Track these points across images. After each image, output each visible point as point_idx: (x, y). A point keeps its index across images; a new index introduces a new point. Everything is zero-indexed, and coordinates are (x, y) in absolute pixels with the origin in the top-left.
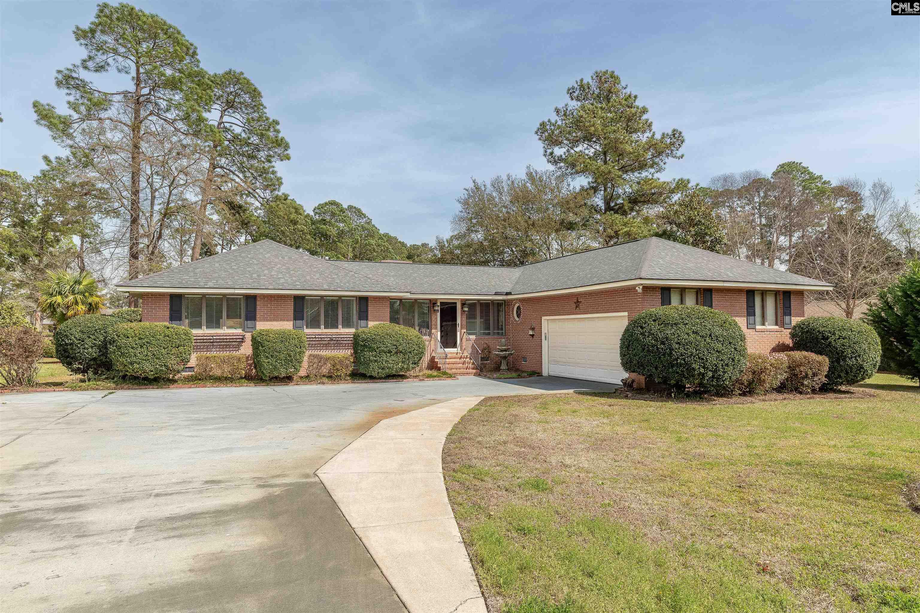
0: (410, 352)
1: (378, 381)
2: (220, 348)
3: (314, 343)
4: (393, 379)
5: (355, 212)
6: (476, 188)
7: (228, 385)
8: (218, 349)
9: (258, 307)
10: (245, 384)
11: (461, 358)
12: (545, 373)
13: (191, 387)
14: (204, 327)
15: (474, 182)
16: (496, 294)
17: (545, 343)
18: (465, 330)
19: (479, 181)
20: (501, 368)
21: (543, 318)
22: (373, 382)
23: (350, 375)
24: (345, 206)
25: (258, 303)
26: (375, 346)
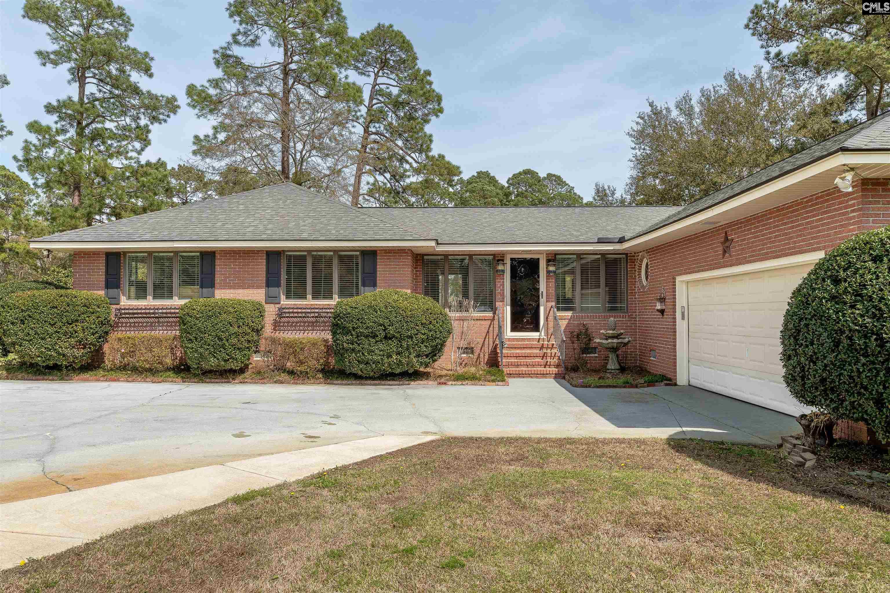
0: (411, 337)
1: (369, 382)
2: (167, 326)
3: (295, 320)
4: (393, 380)
5: (555, 181)
6: (655, 114)
7: (148, 380)
8: (164, 328)
9: (218, 268)
10: (170, 380)
11: (542, 348)
12: (682, 379)
13: (99, 380)
14: (150, 297)
15: (651, 105)
16: (601, 241)
17: (681, 326)
18: (553, 304)
19: (660, 105)
20: (609, 367)
21: (679, 279)
22: (359, 384)
23: (322, 371)
24: (542, 174)
25: (218, 262)
26: (350, 326)
